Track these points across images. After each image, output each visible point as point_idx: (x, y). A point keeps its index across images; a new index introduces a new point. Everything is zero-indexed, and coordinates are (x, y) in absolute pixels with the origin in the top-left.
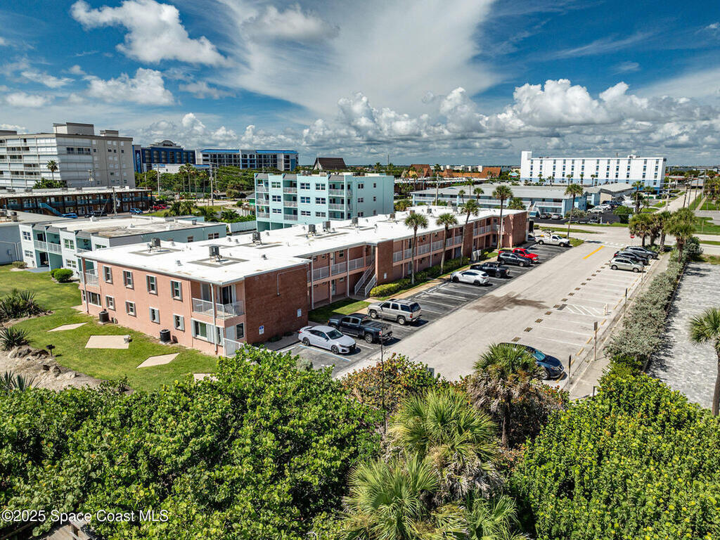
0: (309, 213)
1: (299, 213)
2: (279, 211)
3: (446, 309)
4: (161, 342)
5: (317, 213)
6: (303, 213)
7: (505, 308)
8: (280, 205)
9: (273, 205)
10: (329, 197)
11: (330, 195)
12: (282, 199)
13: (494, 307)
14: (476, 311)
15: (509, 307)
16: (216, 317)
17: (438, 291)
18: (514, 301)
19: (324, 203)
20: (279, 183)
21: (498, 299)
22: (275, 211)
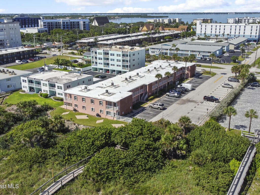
0: (114, 65)
1: (110, 65)
2: (102, 64)
3: (169, 104)
4: (96, 117)
5: (117, 65)
6: (112, 65)
7: (186, 103)
8: (102, 61)
9: (98, 61)
10: (122, 59)
11: (123, 59)
12: (103, 59)
13: (183, 103)
14: (178, 105)
15: (187, 103)
16: (113, 110)
17: (166, 98)
18: (189, 101)
19: (120, 61)
20: (102, 53)
21: (184, 100)
22: (99, 63)
